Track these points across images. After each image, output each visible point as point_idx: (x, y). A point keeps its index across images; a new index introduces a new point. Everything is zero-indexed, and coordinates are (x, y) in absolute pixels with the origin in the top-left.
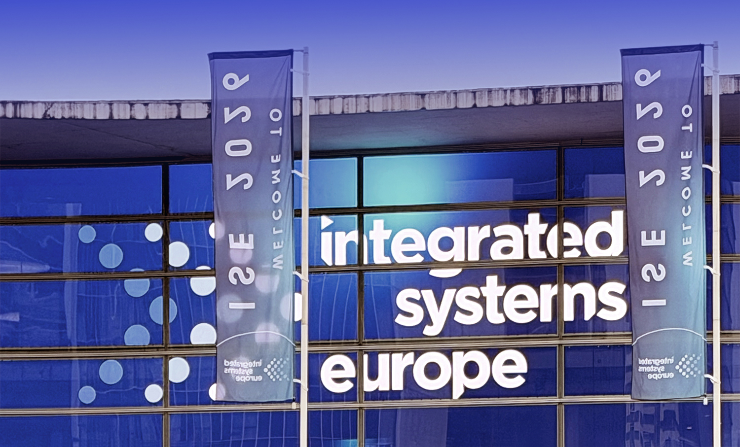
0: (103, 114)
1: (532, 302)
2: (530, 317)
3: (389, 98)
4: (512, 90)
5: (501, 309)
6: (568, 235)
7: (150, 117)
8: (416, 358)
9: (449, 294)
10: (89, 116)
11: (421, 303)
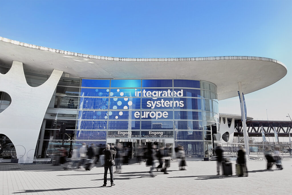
0: (99, 58)
1: (169, 104)
2: (169, 106)
5: (164, 105)
6: (174, 93)
7: (108, 60)
8: (150, 112)
9: (155, 102)
10: (96, 58)
11: (151, 103)
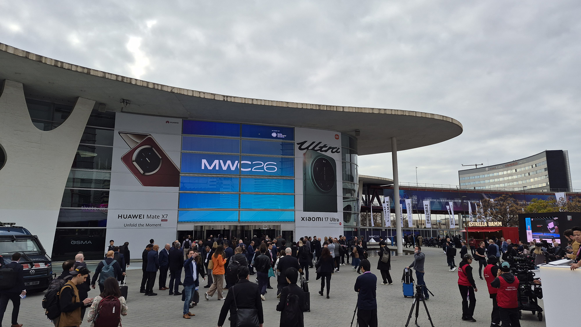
0: (190, 94)
3: (278, 102)
4: (313, 105)
7: (205, 97)
10: (186, 94)
